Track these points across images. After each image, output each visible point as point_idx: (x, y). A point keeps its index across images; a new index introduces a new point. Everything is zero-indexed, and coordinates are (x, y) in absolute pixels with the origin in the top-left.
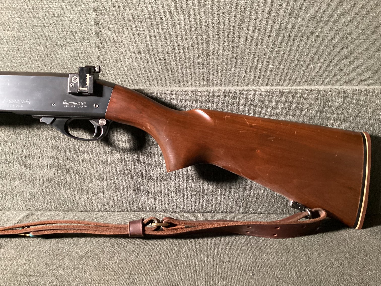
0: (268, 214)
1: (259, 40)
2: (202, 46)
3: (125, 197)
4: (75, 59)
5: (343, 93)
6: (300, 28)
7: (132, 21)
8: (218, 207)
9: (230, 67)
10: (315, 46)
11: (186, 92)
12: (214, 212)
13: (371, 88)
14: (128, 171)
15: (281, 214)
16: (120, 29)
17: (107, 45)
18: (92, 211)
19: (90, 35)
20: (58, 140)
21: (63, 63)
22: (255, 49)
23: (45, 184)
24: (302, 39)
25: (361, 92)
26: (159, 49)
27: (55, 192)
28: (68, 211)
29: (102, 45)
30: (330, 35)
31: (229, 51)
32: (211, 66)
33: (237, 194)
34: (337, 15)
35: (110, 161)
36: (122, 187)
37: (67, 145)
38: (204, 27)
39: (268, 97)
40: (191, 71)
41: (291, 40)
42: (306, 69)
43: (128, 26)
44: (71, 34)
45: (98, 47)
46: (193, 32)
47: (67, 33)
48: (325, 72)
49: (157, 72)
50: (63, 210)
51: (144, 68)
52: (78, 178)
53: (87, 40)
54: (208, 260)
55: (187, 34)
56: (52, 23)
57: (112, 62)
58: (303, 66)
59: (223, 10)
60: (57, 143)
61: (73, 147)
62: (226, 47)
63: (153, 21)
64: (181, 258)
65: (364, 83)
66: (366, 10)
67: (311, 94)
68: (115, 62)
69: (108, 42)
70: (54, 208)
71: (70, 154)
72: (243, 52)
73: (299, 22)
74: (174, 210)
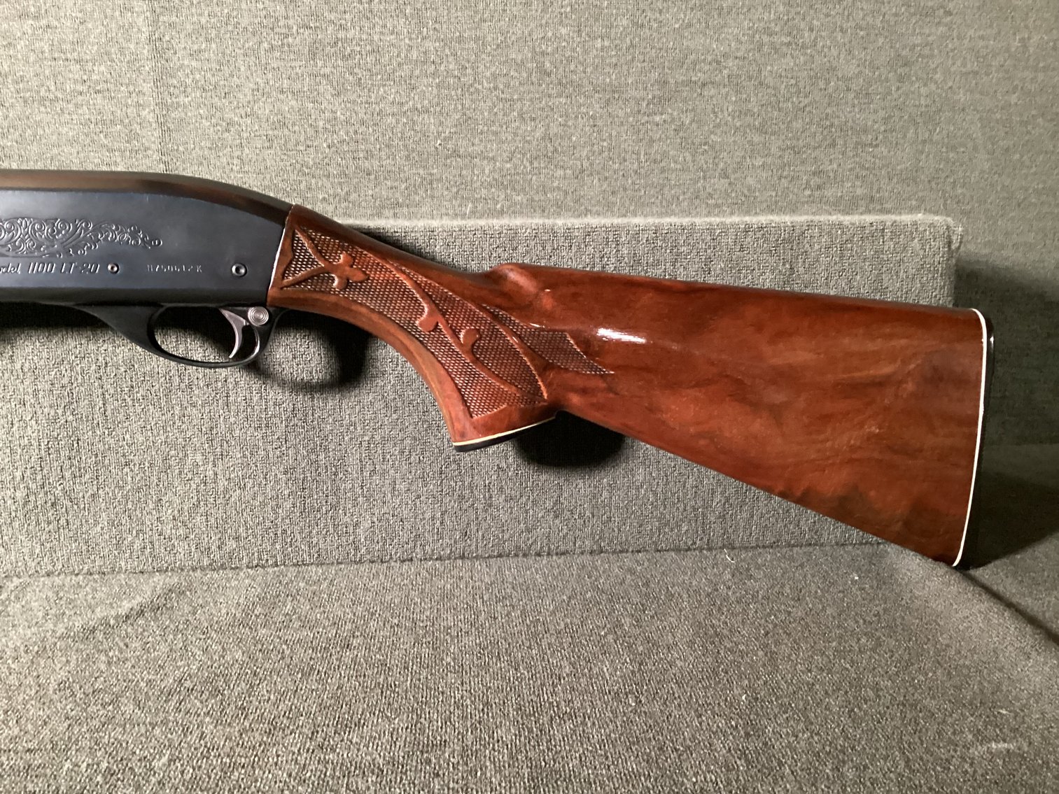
0: (658, 551)
1: (614, 93)
2: (460, 107)
3: (268, 524)
4: (93, 141)
5: (839, 232)
6: (718, 63)
7: (259, 32)
8: (528, 539)
9: (536, 164)
10: (756, 110)
11: (435, 233)
12: (516, 555)
13: (906, 218)
14: (278, 452)
15: (689, 549)
16: (223, 53)
17: (186, 100)
18: (172, 570)
19: (137, 72)
20: (69, 371)
21: (55, 151)
22: (601, 117)
23: (32, 498)
24: (724, 91)
25: (883, 229)
26: (339, 113)
27: (63, 521)
28: (104, 573)
29: (173, 99)
30: (793, 82)
31: (534, 119)
32: (486, 162)
33: (576, 502)
34: (811, 30)
35: (222, 426)
36: (260, 498)
37: (96, 384)
38: (465, 53)
39: (653, 245)
40: (431, 174)
41: (695, 95)
42: (735, 172)
43: (247, 46)
44: (78, 66)
45: (162, 104)
46: (433, 67)
47: (66, 63)
48: (783, 180)
49: (334, 176)
50: (89, 570)
51: (298, 166)
52: (130, 478)
53: (127, 85)
54: (519, 675)
55: (417, 72)
56: (19, 34)
57: (201, 148)
58: (726, 163)
59: (515, 8)
60: (65, 381)
61: (112, 391)
62: (525, 109)
63: (319, 33)
64: (447, 675)
65: (879, 207)
66: (884, 17)
67: (759, 235)
68: (210, 149)
69: (189, 90)
70: (61, 566)
71: (105, 411)
72: (570, 123)
73: (715, 46)
74: (407, 555)
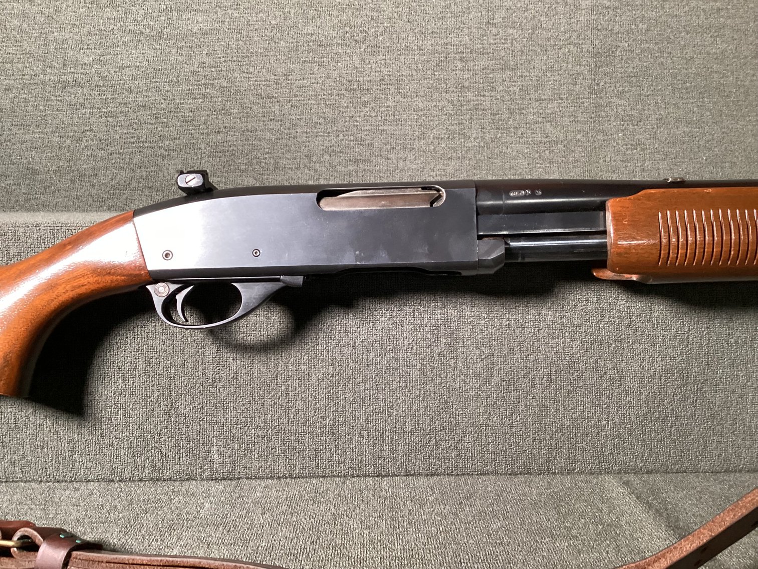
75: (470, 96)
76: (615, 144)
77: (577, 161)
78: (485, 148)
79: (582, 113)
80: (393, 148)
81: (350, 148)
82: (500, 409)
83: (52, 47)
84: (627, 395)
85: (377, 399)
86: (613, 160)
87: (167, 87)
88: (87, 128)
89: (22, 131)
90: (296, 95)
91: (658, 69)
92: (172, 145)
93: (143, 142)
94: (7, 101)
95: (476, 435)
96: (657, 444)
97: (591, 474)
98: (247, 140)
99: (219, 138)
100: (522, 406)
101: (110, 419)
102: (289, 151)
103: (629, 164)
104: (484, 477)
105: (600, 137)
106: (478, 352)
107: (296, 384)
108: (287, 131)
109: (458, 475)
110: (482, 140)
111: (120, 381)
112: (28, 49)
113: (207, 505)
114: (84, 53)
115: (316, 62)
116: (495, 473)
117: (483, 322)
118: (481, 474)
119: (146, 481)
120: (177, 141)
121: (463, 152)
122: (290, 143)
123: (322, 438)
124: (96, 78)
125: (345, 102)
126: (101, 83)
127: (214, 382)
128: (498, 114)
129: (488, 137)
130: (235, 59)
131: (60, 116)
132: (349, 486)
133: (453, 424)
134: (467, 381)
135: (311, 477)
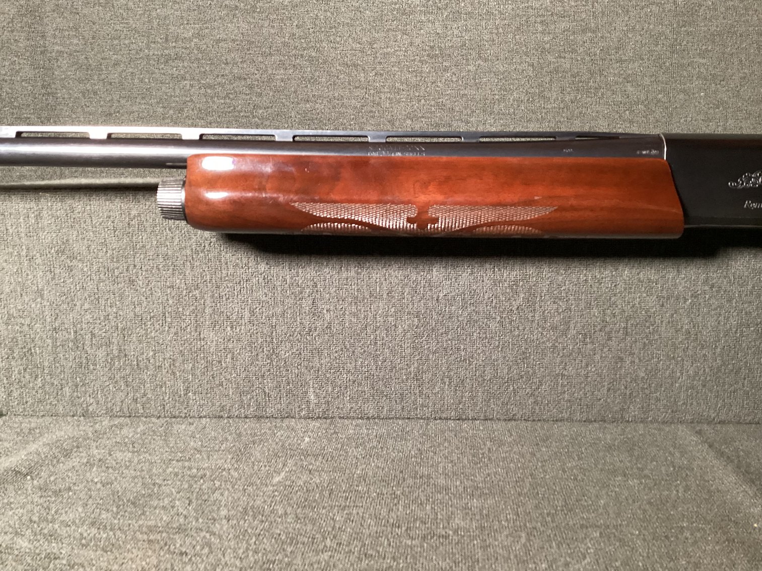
75: (550, 58)
76: (697, 104)
77: (657, 121)
78: (565, 110)
79: (663, 73)
80: (473, 112)
81: (431, 113)
82: (575, 360)
83: (156, 23)
84: (703, 348)
85: (458, 349)
86: (694, 119)
87: (260, 59)
88: (188, 99)
89: (130, 103)
90: (380, 63)
91: (743, 26)
92: (265, 114)
93: (240, 112)
94: (116, 75)
95: (552, 384)
96: (731, 395)
97: (664, 423)
98: (334, 107)
99: (308, 106)
100: (597, 357)
101: (220, 362)
102: (373, 117)
103: (711, 124)
104: (560, 424)
105: (682, 96)
106: (555, 306)
107: (383, 334)
108: (371, 98)
109: (534, 420)
110: (562, 102)
111: (229, 328)
112: (134, 26)
113: (307, 439)
114: (184, 28)
115: (400, 30)
116: (570, 420)
117: (560, 278)
118: (557, 421)
119: (250, 418)
120: (270, 110)
121: (543, 114)
122: (374, 110)
123: (407, 384)
124: (196, 52)
125: (427, 68)
126: (200, 56)
127: (310, 331)
128: (579, 75)
129: (567, 98)
130: (323, 29)
131: (163, 88)
132: (432, 427)
133: (530, 373)
134: (545, 333)
135: (397, 418)
